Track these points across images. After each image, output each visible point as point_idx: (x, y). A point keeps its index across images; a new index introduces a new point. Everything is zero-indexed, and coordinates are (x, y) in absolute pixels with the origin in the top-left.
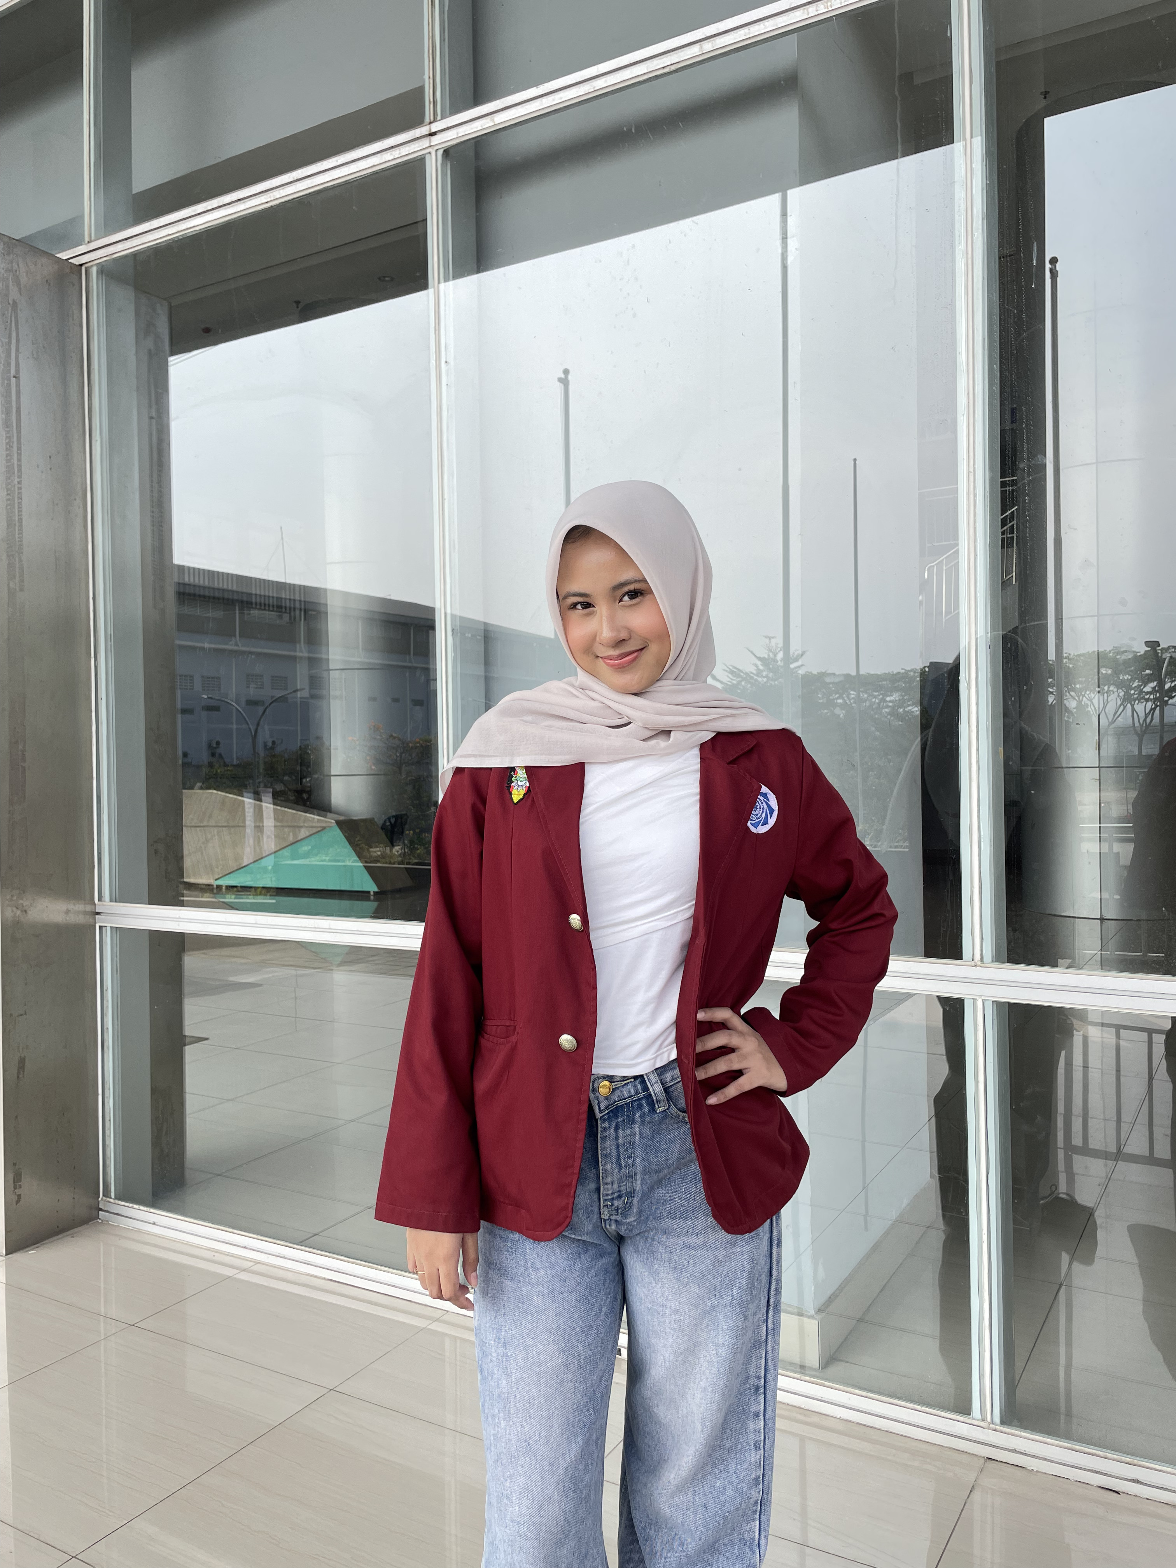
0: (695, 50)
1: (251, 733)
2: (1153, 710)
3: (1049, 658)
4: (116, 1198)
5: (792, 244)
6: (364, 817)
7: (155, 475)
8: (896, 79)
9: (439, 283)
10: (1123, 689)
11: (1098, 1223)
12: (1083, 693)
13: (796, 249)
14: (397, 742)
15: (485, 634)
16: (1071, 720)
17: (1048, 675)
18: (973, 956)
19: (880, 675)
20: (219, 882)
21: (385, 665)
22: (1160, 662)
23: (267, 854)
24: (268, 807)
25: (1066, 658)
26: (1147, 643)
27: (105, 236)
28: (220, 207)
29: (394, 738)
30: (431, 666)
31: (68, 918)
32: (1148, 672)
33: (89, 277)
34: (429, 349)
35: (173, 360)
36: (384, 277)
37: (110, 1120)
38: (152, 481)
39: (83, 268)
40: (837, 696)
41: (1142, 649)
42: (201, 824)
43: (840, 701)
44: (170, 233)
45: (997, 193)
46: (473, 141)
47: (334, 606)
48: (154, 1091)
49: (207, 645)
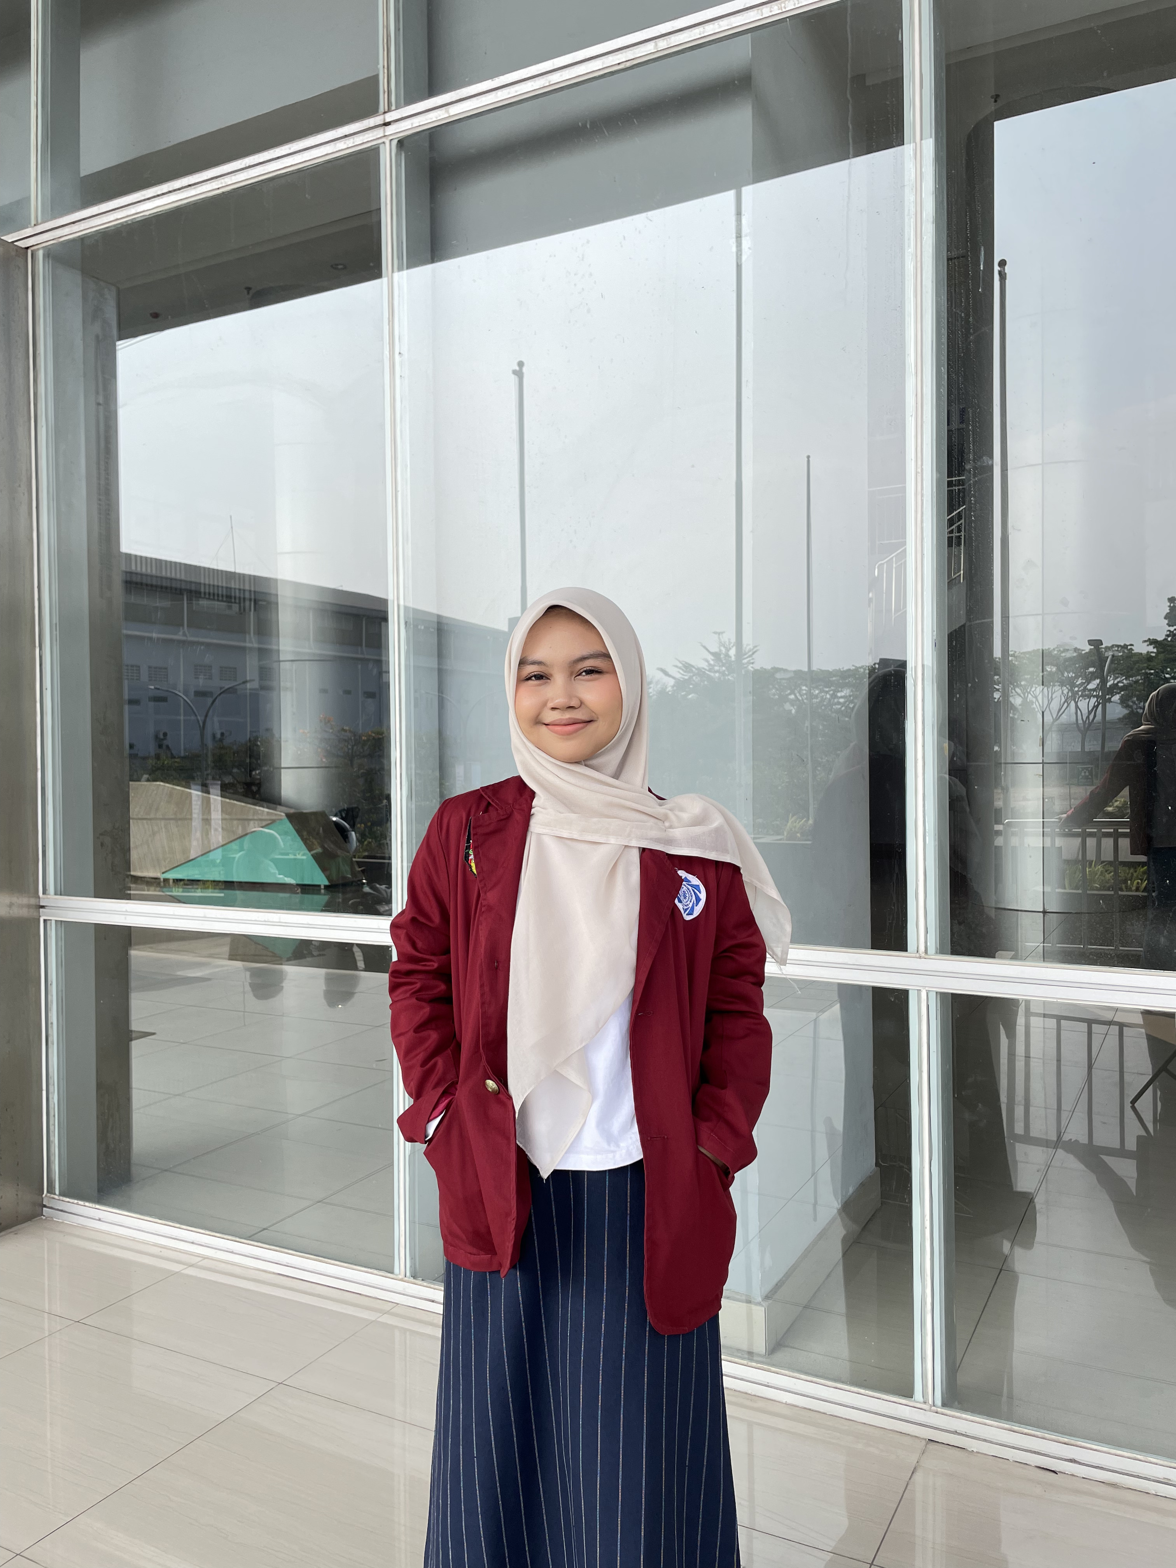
0: (650, 48)
1: (199, 724)
2: (1096, 707)
3: (995, 656)
4: (60, 1195)
5: (746, 243)
6: (314, 810)
7: (102, 463)
8: (848, 81)
9: (393, 272)
10: (1067, 686)
11: (1037, 1209)
12: (1028, 690)
13: (749, 248)
14: (348, 734)
15: (438, 626)
16: (1016, 717)
17: (992, 673)
18: (918, 948)
19: (831, 672)
20: (167, 876)
21: (335, 657)
22: (1102, 660)
23: (215, 847)
24: (216, 799)
25: (1013, 655)
26: (1090, 642)
27: (51, 220)
28: (170, 192)
29: (345, 731)
30: (384, 658)
31: (11, 912)
32: (1091, 669)
33: (35, 261)
34: (382, 340)
35: (121, 345)
36: (337, 265)
37: (54, 1116)
38: (99, 469)
39: (29, 251)
40: (789, 691)
41: (1087, 648)
42: (148, 817)
43: (792, 697)
44: (119, 217)
45: (945, 197)
46: (428, 132)
47: (285, 598)
48: (99, 1086)
49: (154, 635)
